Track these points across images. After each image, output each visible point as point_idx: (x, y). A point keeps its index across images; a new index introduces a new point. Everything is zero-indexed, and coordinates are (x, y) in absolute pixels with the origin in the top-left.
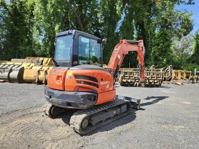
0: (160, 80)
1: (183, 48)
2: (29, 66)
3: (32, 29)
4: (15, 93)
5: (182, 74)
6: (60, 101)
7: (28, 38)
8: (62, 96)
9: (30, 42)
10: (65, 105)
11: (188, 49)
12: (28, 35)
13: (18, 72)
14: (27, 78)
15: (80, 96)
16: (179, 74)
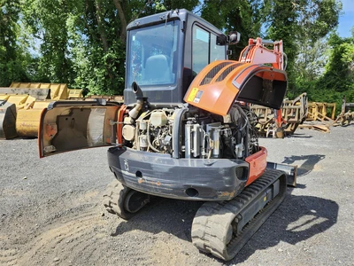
0: (293, 123)
1: (307, 62)
2: (24, 102)
3: (14, 26)
4: (10, 163)
5: (320, 109)
6: (169, 184)
7: (6, 44)
8: (174, 173)
9: (12, 53)
10: (182, 194)
11: (314, 62)
12: (6, 38)
13: (4, 115)
14: (25, 128)
15: (222, 172)
16: (315, 110)
